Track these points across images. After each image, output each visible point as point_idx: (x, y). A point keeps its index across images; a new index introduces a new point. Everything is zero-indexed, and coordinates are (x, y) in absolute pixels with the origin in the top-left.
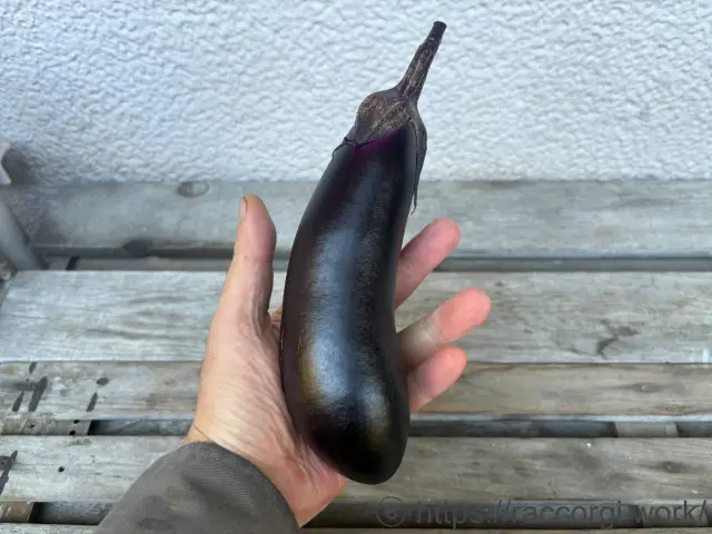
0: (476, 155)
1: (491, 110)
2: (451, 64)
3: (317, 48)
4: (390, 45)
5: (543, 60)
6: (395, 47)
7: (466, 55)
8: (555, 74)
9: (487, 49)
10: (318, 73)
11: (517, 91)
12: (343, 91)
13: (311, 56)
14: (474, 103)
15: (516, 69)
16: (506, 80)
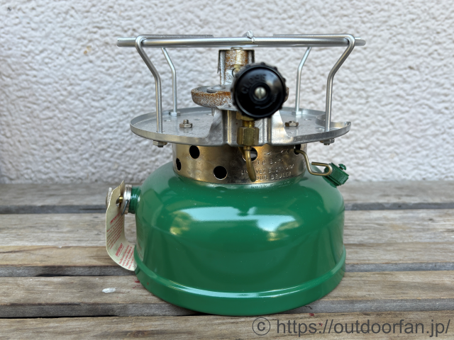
0: (109, 164)
1: (111, 130)
2: (80, 98)
4: (42, 86)
5: (134, 95)
6: (45, 88)
7: (88, 92)
8: (144, 104)
9: (99, 88)
11: (124, 116)
14: (99, 125)
15: (119, 101)
16: (114, 108)
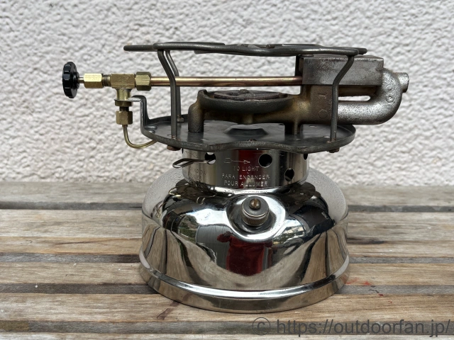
3: (36, 85)
10: (37, 102)
12: (52, 115)
13: (31, 90)
